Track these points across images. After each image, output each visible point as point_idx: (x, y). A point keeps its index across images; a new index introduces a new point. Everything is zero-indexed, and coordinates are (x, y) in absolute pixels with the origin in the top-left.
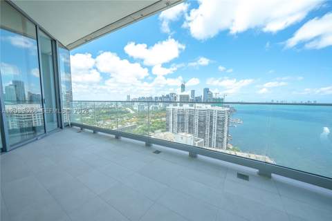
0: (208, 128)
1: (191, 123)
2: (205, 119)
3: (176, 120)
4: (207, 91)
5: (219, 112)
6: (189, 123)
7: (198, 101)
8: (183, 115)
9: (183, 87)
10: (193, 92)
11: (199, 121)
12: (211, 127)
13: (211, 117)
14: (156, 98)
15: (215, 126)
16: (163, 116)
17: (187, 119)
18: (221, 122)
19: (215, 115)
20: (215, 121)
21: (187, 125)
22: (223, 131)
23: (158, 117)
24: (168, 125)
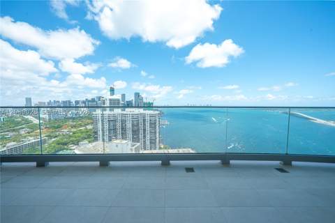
0: (141, 132)
1: (124, 129)
2: (138, 123)
3: (106, 126)
4: (137, 95)
5: (151, 116)
6: (122, 129)
7: (129, 105)
8: (115, 121)
9: (112, 90)
10: (123, 96)
11: (133, 125)
12: (144, 130)
13: (144, 120)
14: (77, 102)
15: (148, 128)
16: (88, 124)
17: (119, 125)
18: (153, 124)
19: (148, 118)
20: (148, 124)
21: (119, 131)
22: (155, 133)
23: (81, 126)
24: (96, 133)
